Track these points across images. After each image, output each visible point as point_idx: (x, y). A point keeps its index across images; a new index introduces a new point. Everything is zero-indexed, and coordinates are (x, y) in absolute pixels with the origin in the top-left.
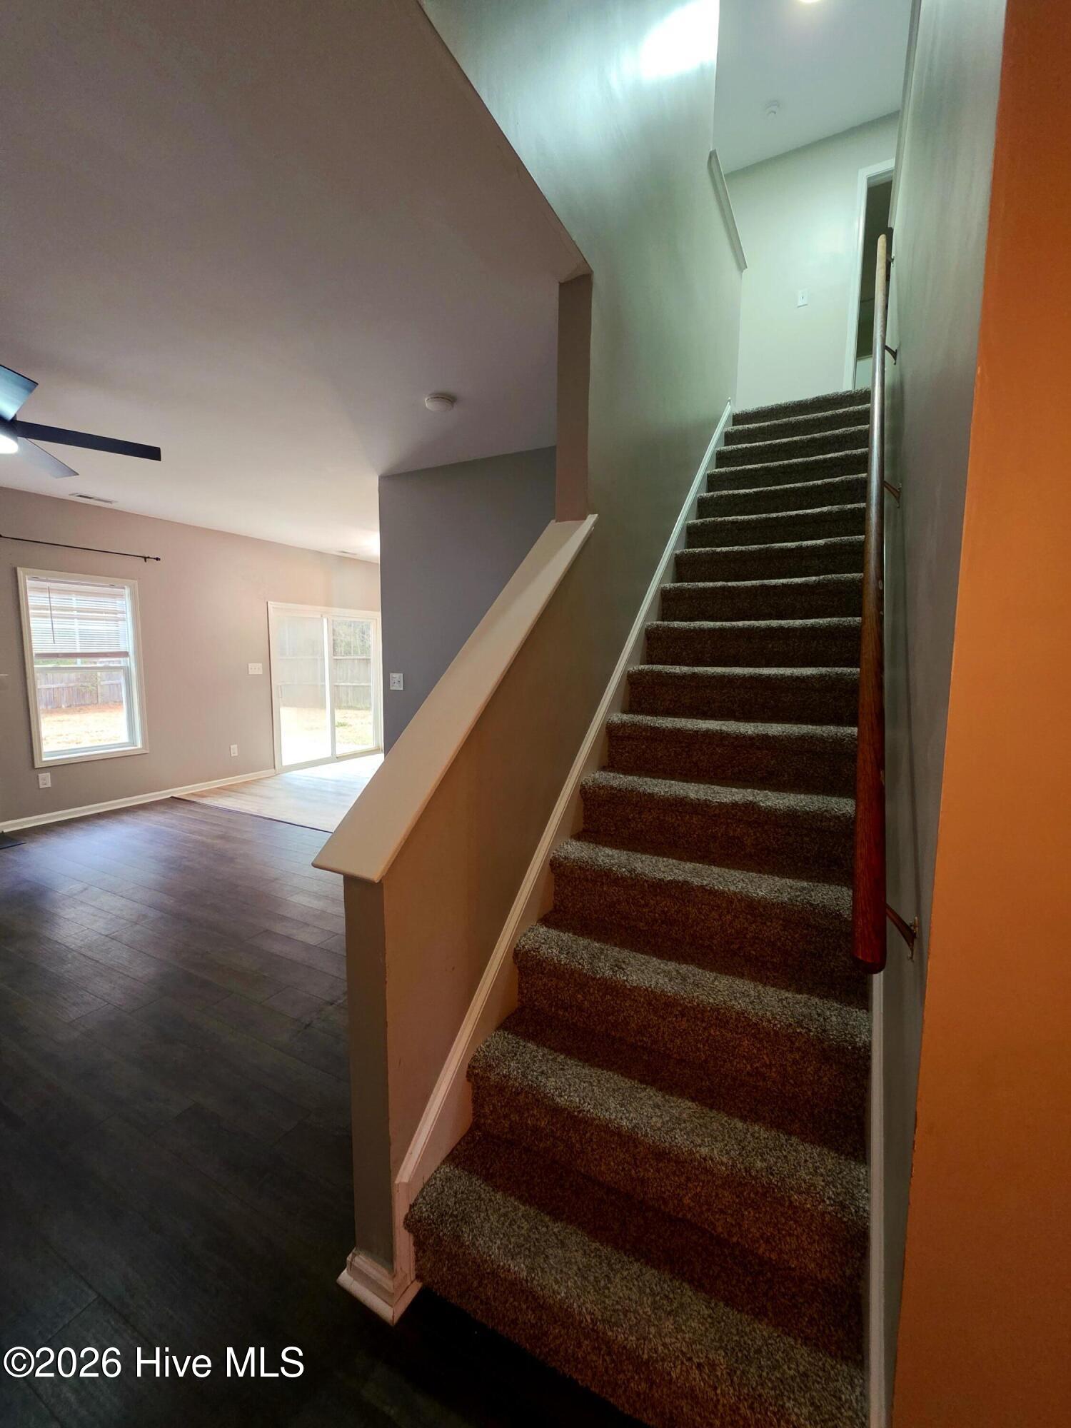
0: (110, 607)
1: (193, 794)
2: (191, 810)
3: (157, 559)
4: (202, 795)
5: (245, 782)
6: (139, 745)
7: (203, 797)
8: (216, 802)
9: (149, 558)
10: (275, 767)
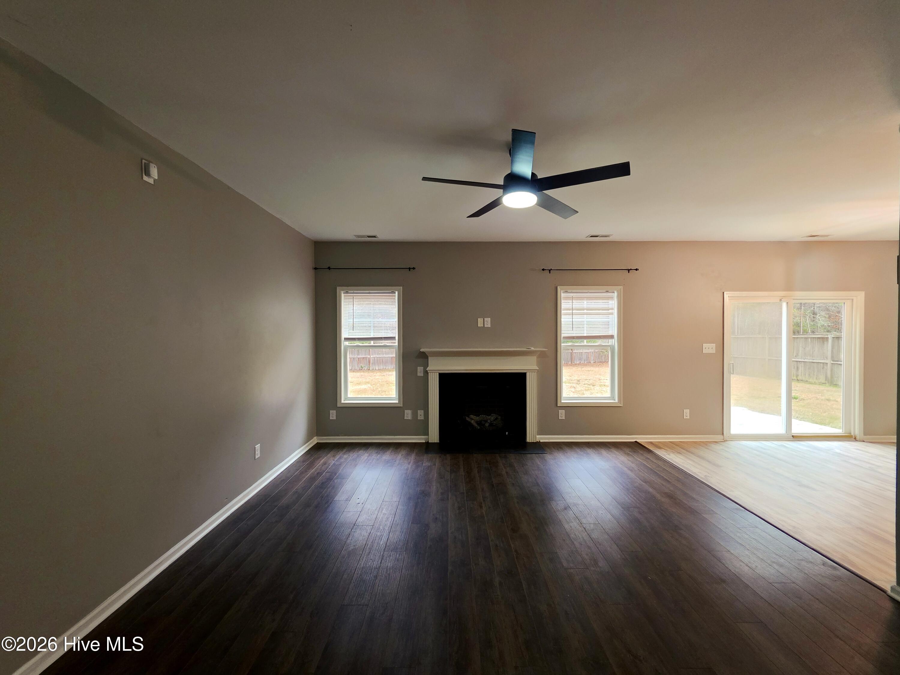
0: (605, 306)
1: (651, 443)
2: (648, 459)
3: (636, 270)
4: (657, 446)
5: (695, 442)
6: (617, 401)
7: (660, 448)
8: (668, 456)
9: (631, 269)
10: (723, 434)
